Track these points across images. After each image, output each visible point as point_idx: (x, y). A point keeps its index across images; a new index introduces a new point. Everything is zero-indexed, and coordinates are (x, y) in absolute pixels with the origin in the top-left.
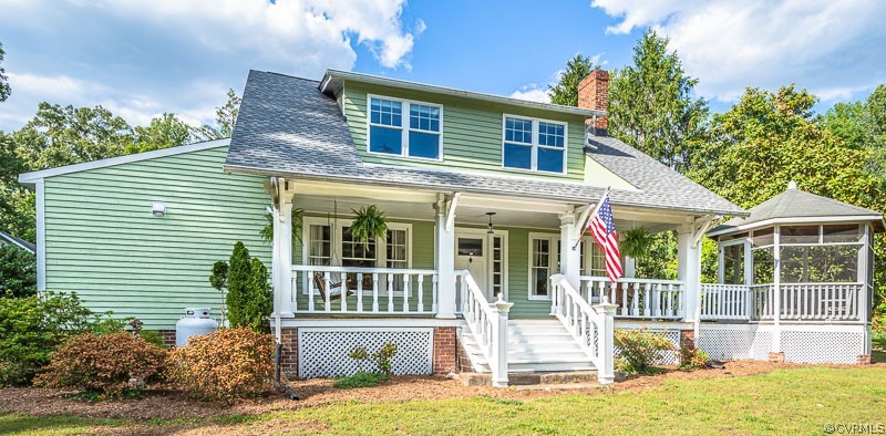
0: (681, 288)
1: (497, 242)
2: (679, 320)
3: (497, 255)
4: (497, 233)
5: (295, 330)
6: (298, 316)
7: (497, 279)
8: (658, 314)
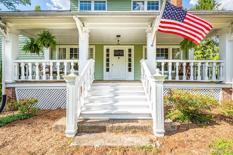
0: (222, 64)
1: (130, 50)
2: (220, 83)
3: (130, 55)
4: (130, 47)
5: (14, 88)
6: (17, 82)
7: (130, 65)
8: (206, 79)
